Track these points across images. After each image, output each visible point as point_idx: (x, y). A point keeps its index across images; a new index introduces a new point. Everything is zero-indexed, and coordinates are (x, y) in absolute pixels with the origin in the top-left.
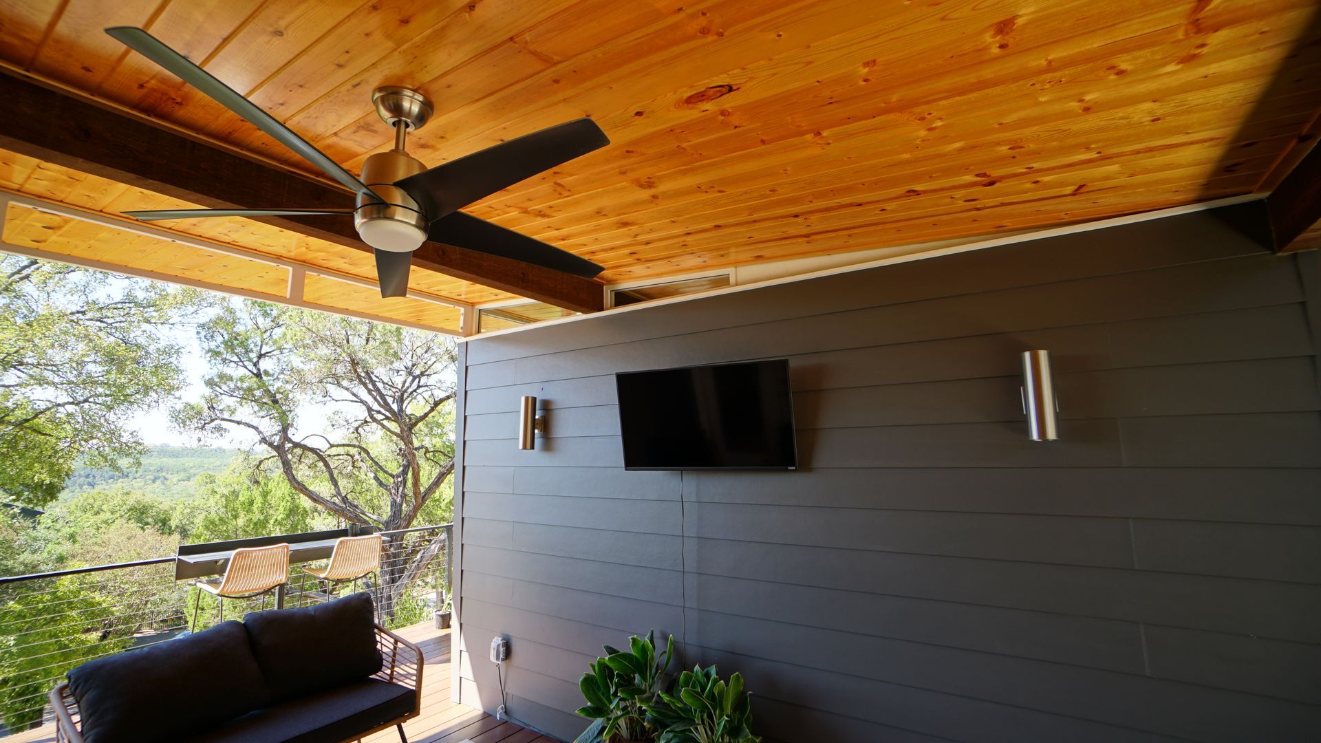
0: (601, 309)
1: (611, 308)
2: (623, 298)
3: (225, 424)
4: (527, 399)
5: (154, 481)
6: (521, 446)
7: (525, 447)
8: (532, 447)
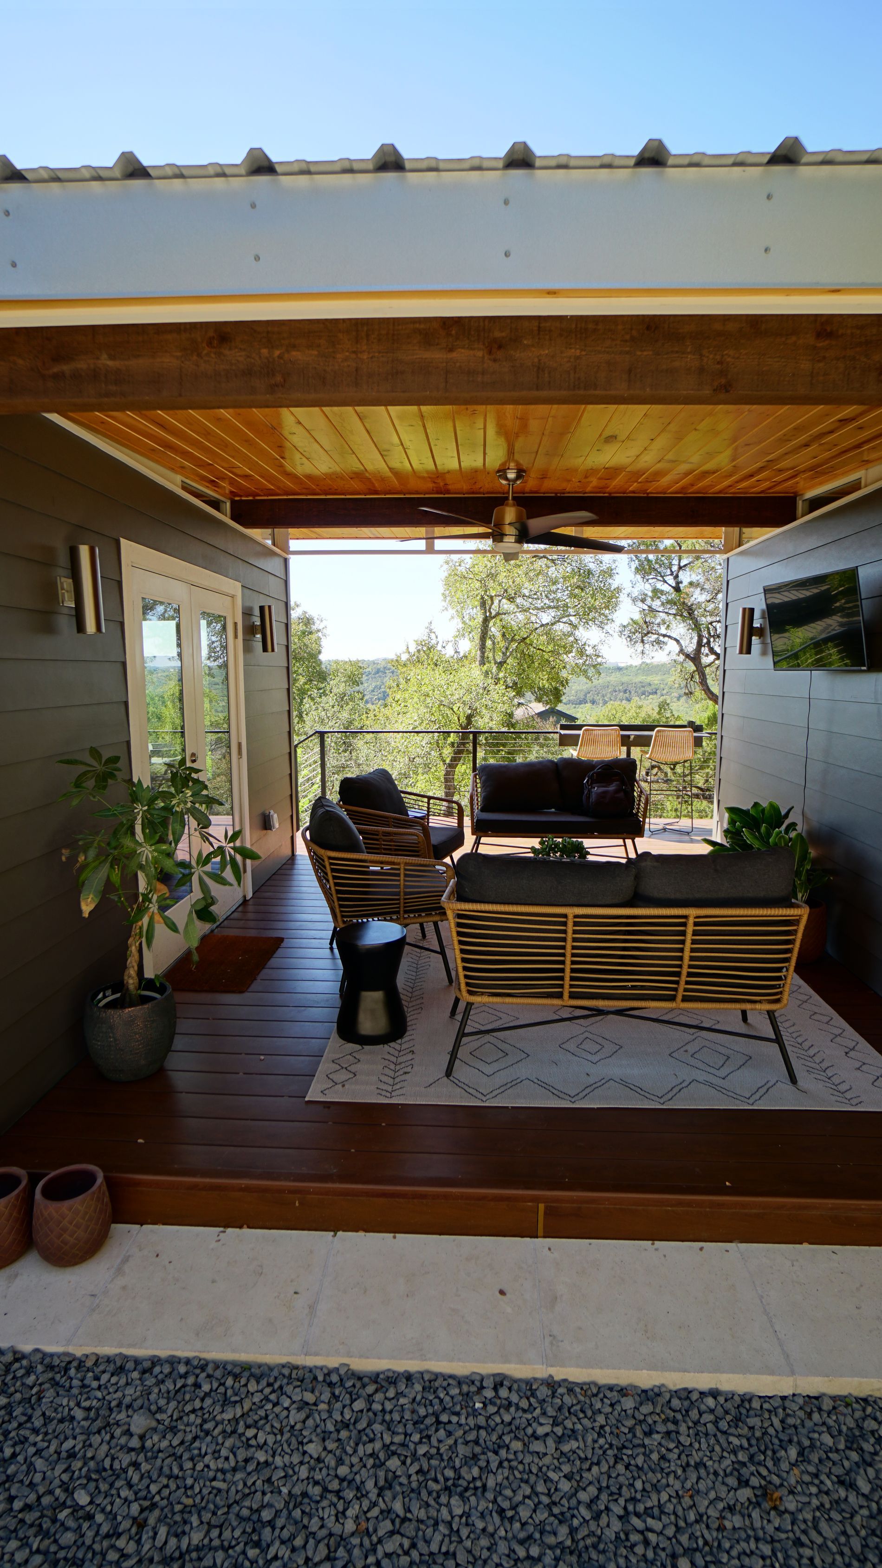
0: (794, 519)
1: (803, 516)
2: (815, 503)
3: (661, 638)
4: (744, 609)
5: (678, 699)
6: (738, 652)
7: (741, 652)
8: (749, 652)
